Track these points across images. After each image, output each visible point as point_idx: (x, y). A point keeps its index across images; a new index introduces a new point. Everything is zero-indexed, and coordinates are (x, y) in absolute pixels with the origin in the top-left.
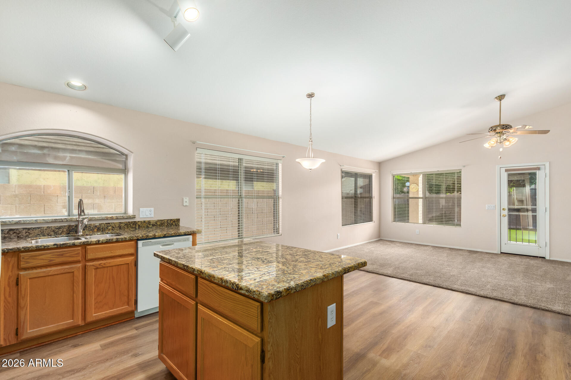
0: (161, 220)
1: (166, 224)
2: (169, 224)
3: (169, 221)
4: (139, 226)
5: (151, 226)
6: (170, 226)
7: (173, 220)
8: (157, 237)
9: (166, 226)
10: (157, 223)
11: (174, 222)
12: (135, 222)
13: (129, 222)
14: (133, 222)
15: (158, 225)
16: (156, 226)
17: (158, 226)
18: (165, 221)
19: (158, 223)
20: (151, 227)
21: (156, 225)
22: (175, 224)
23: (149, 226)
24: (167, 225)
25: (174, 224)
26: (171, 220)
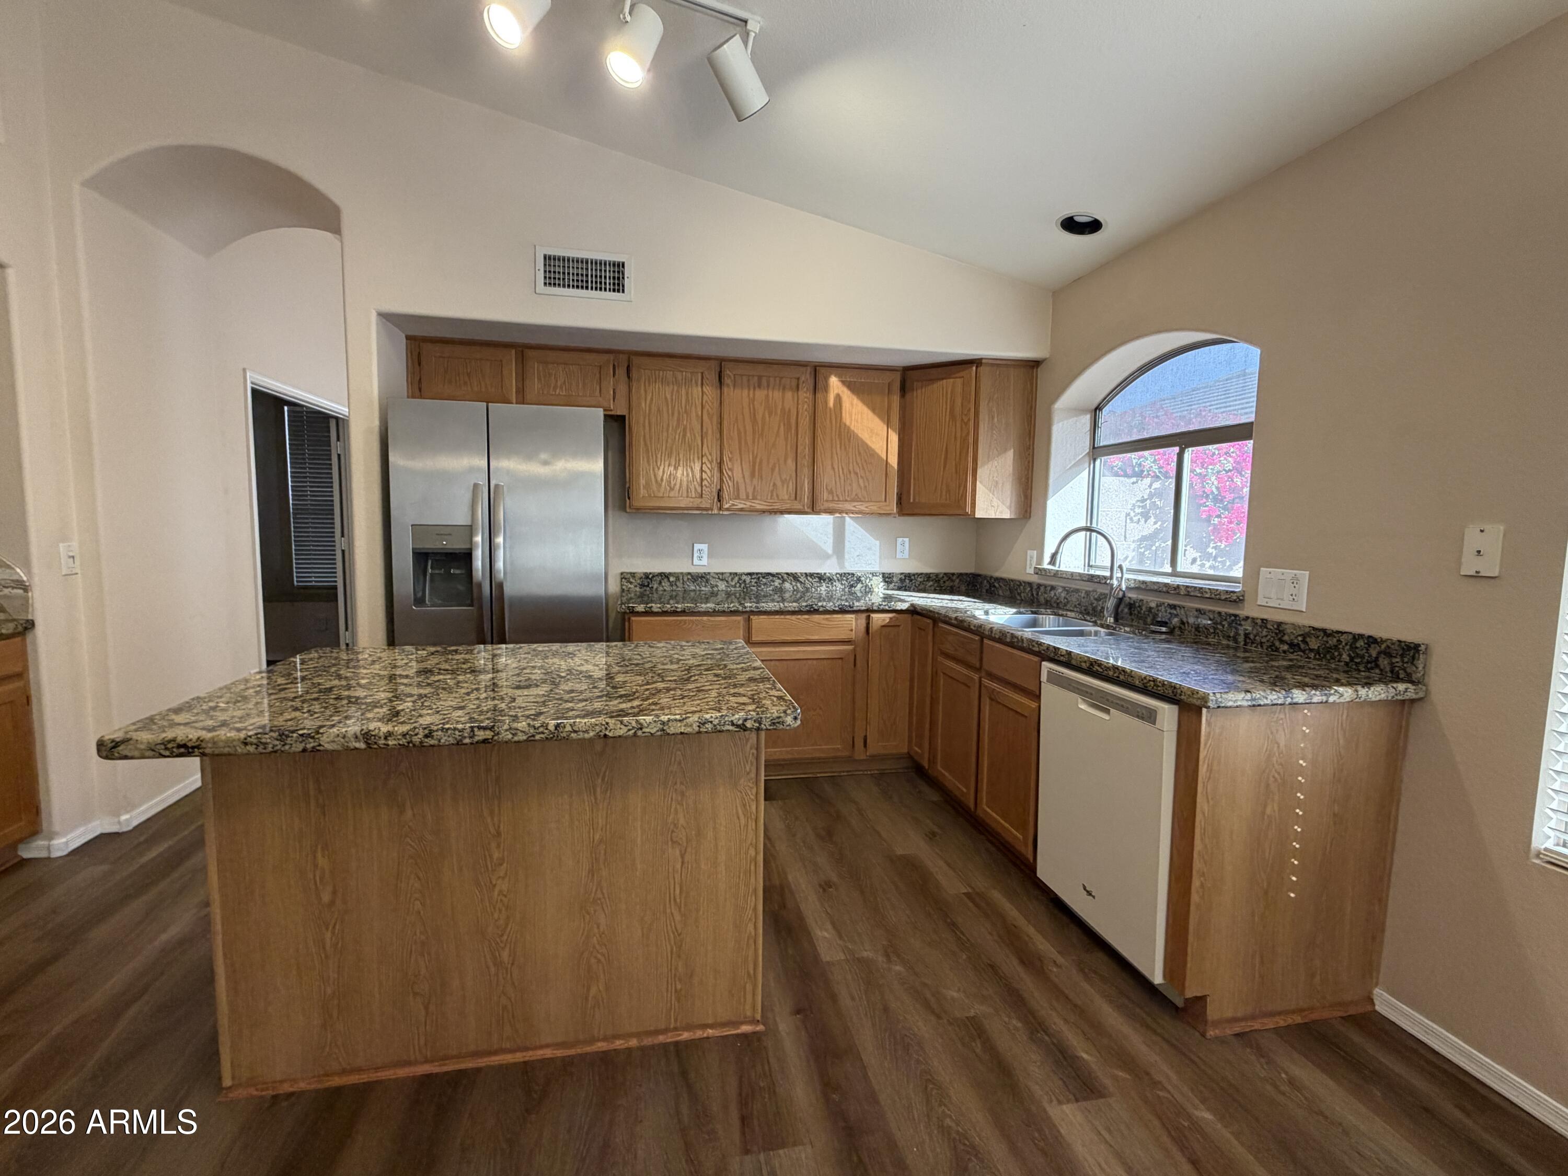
0: (1324, 631)
1: (1345, 657)
2: (1358, 660)
3: (1360, 643)
4: (1247, 636)
5: (1286, 647)
6: (1362, 668)
7: (1383, 641)
9: (1347, 664)
10: (1308, 639)
11: (1387, 653)
12: (1236, 616)
13: (1219, 613)
14: (1231, 615)
15: (1311, 650)
16: (1304, 651)
17: (1312, 655)
18: (1343, 638)
19: (1314, 644)
20: (1284, 652)
21: (1302, 646)
22: (1392, 664)
23: (1277, 643)
24: (1352, 659)
25: (1384, 662)
26: (1372, 641)
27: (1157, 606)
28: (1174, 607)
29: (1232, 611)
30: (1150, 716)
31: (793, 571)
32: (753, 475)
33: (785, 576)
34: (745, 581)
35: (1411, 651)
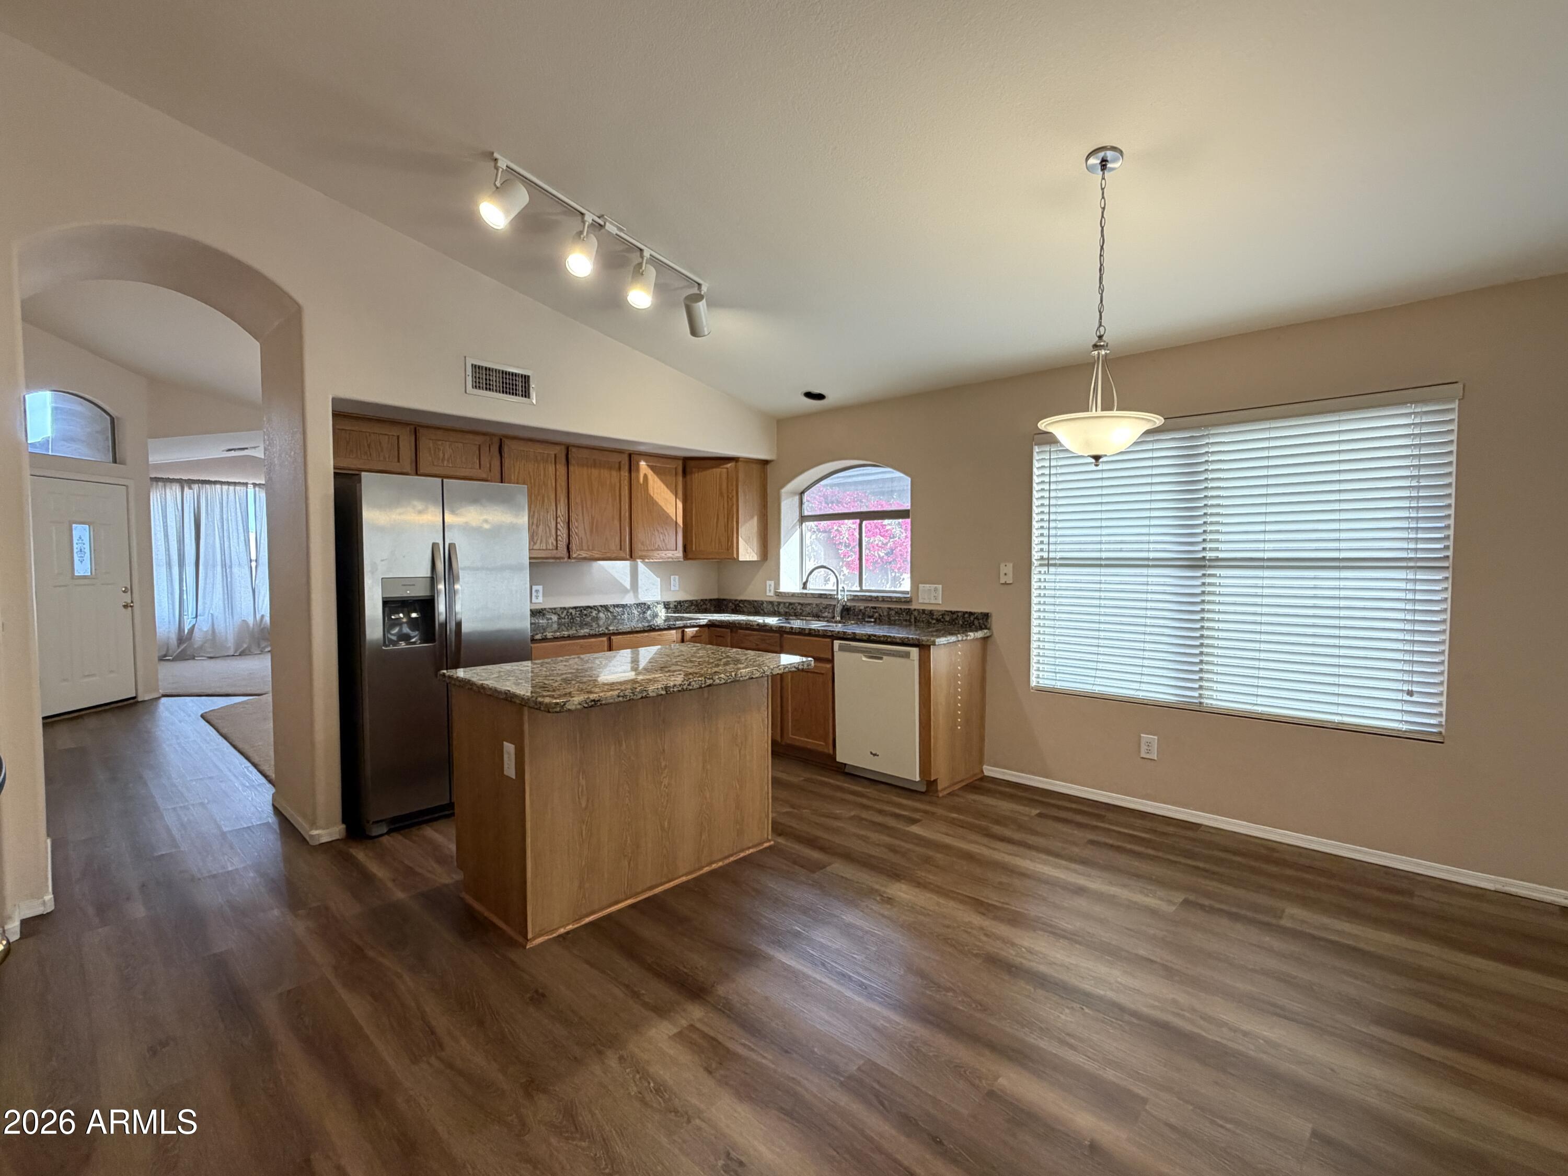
0: (951, 612)
1: (961, 622)
2: (966, 623)
3: (966, 616)
4: (915, 618)
5: (934, 621)
6: (968, 626)
7: (975, 613)
8: (857, 637)
9: (962, 626)
10: (945, 617)
11: (977, 618)
12: (909, 609)
13: (901, 609)
14: (906, 609)
15: (946, 621)
16: (943, 622)
17: (947, 623)
18: (960, 614)
19: (947, 618)
20: (934, 624)
21: (942, 620)
22: (979, 623)
23: (930, 620)
24: (963, 623)
25: (976, 622)
26: (971, 614)
27: (865, 608)
28: (875, 608)
29: (906, 607)
30: (907, 655)
31: (605, 604)
32: (591, 531)
33: (600, 609)
34: (571, 613)
35: (986, 616)
